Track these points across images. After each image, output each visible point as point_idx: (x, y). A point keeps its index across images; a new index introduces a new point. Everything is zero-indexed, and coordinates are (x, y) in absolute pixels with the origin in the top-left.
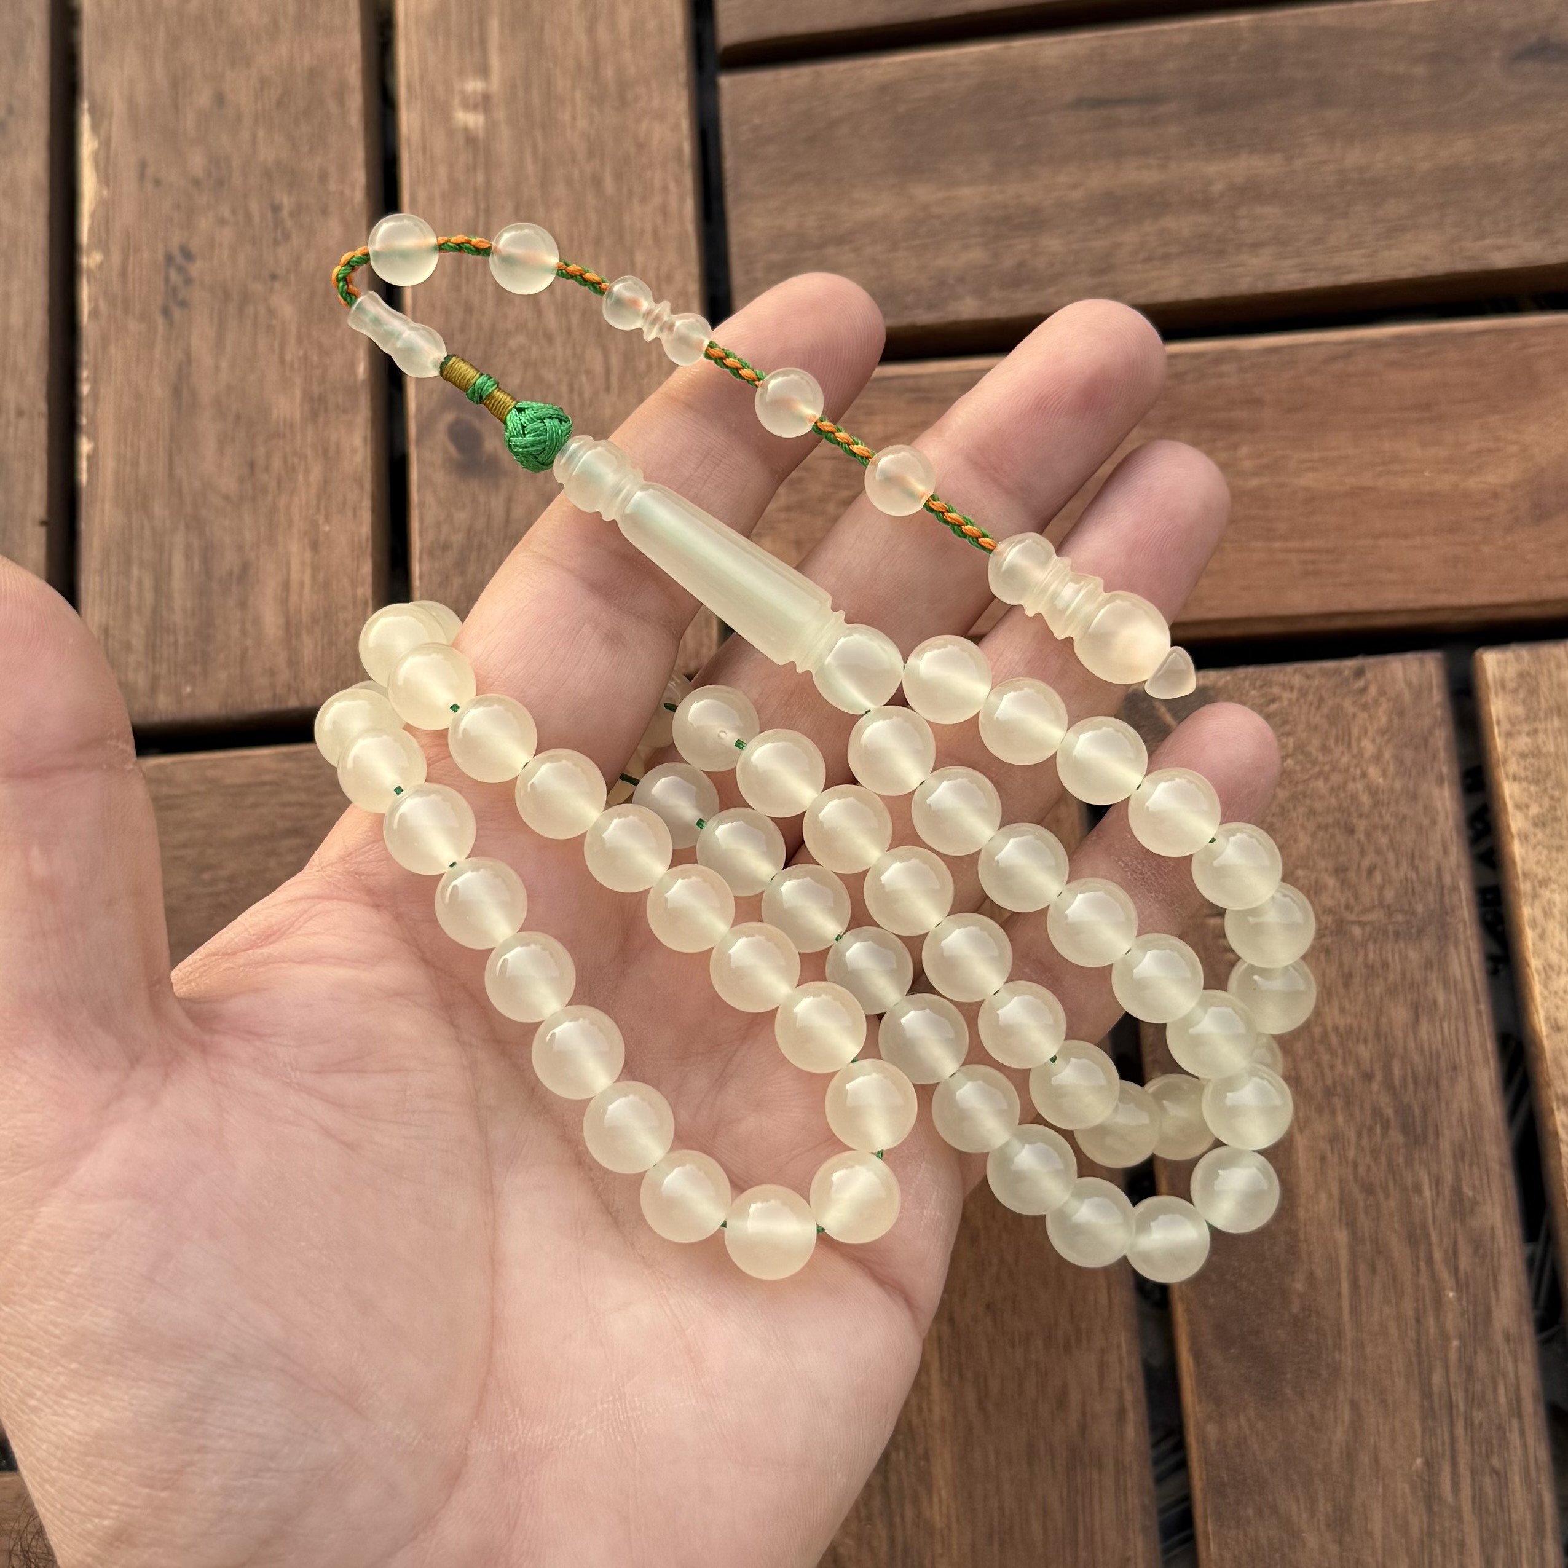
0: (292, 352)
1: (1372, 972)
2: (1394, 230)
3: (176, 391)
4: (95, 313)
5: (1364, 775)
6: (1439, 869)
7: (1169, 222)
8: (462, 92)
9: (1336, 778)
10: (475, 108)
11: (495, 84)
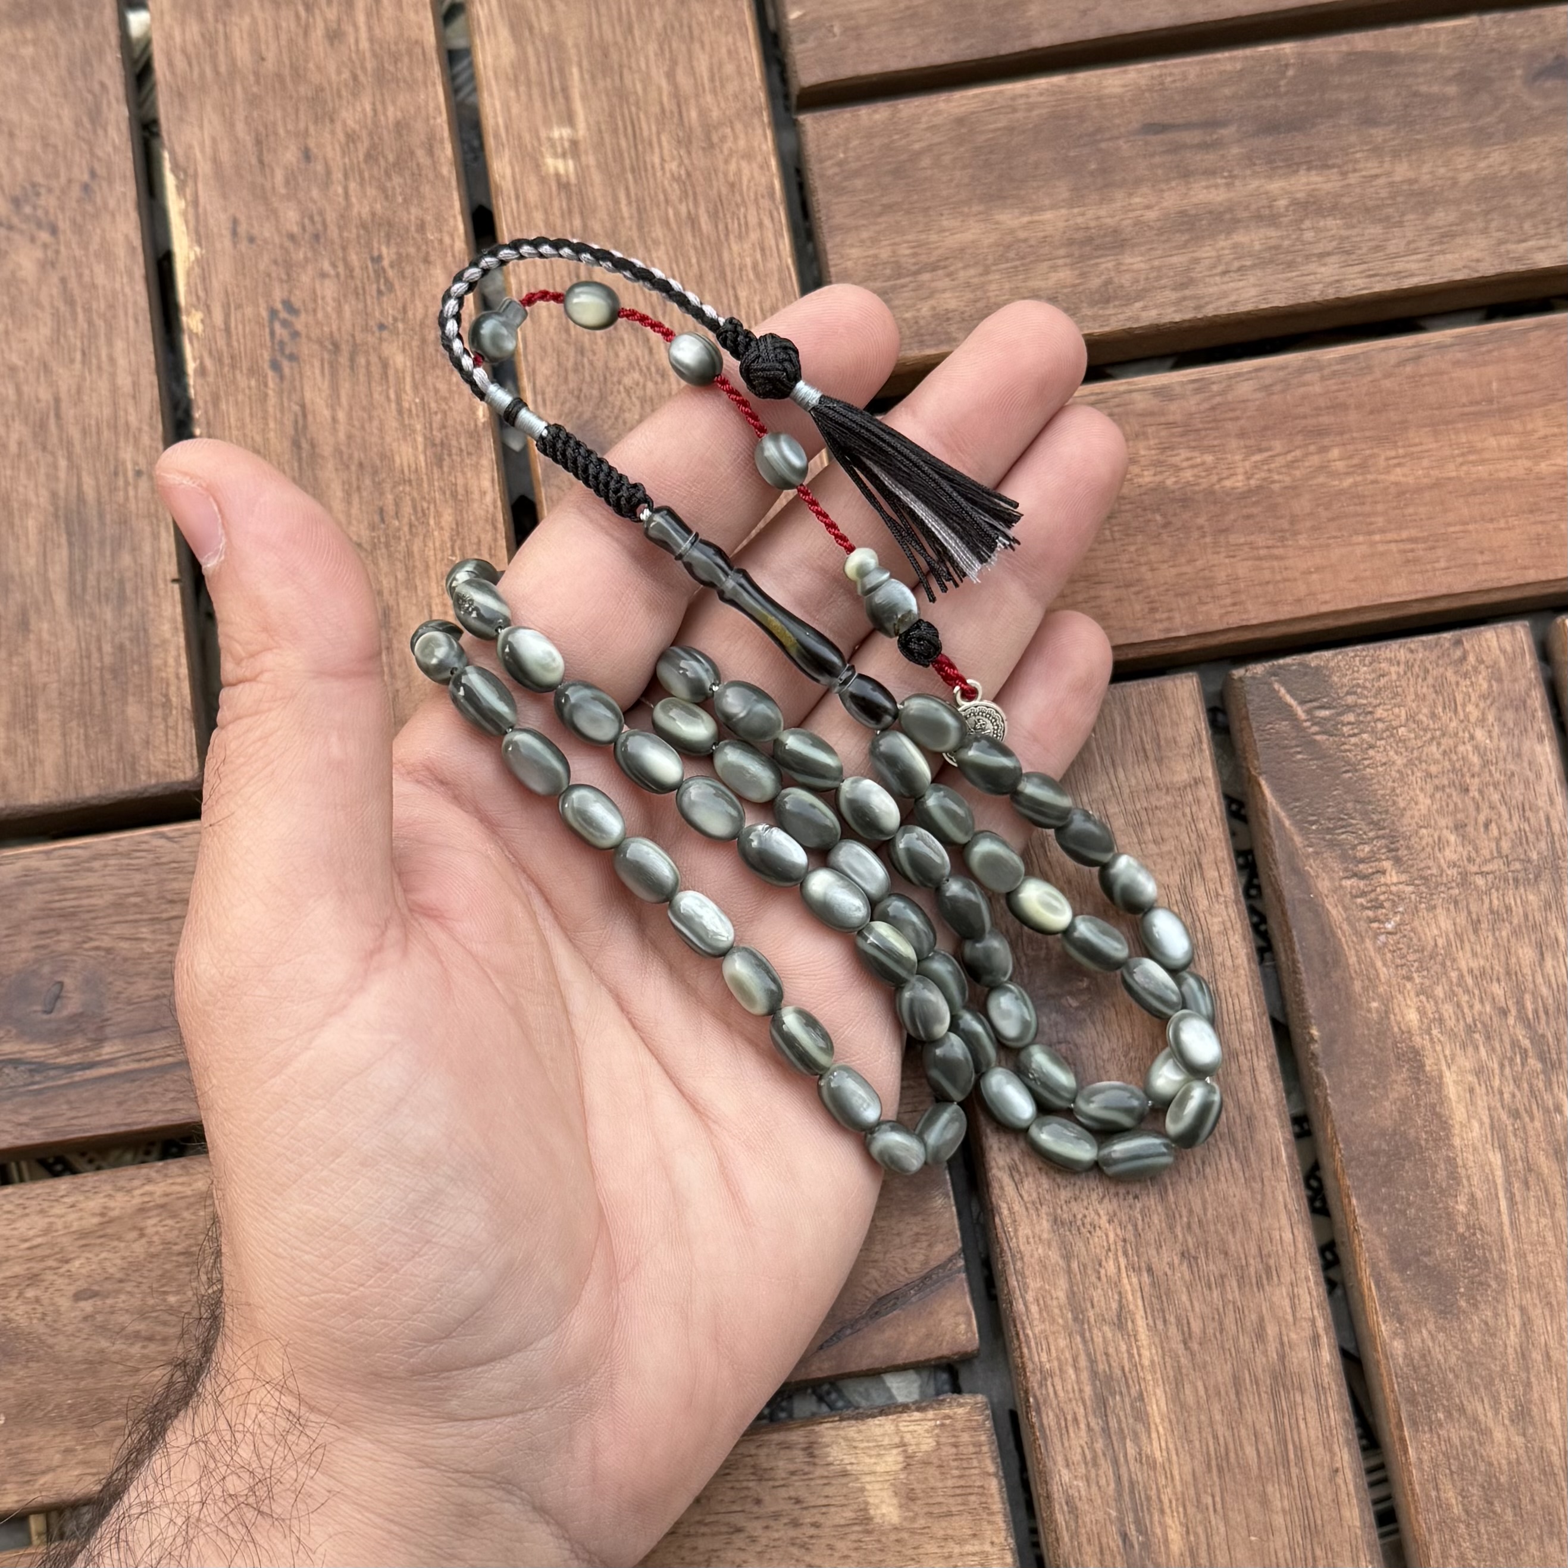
0: (409, 398)
1: (1497, 917)
2: (1447, 236)
3: (296, 445)
4: (202, 371)
5: (1472, 737)
6: (1548, 819)
7: (1240, 237)
8: (550, 139)
9: (1447, 742)
10: (564, 155)
11: (582, 131)
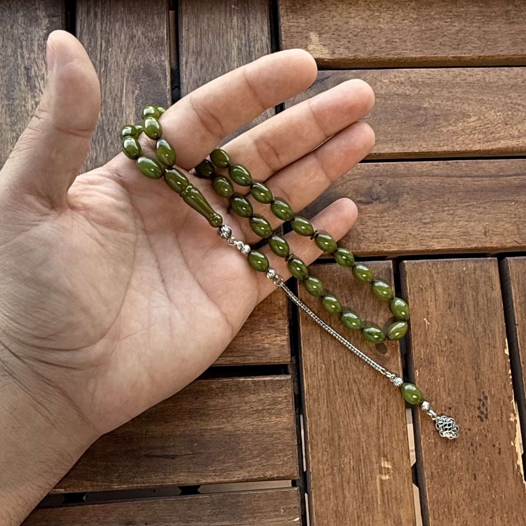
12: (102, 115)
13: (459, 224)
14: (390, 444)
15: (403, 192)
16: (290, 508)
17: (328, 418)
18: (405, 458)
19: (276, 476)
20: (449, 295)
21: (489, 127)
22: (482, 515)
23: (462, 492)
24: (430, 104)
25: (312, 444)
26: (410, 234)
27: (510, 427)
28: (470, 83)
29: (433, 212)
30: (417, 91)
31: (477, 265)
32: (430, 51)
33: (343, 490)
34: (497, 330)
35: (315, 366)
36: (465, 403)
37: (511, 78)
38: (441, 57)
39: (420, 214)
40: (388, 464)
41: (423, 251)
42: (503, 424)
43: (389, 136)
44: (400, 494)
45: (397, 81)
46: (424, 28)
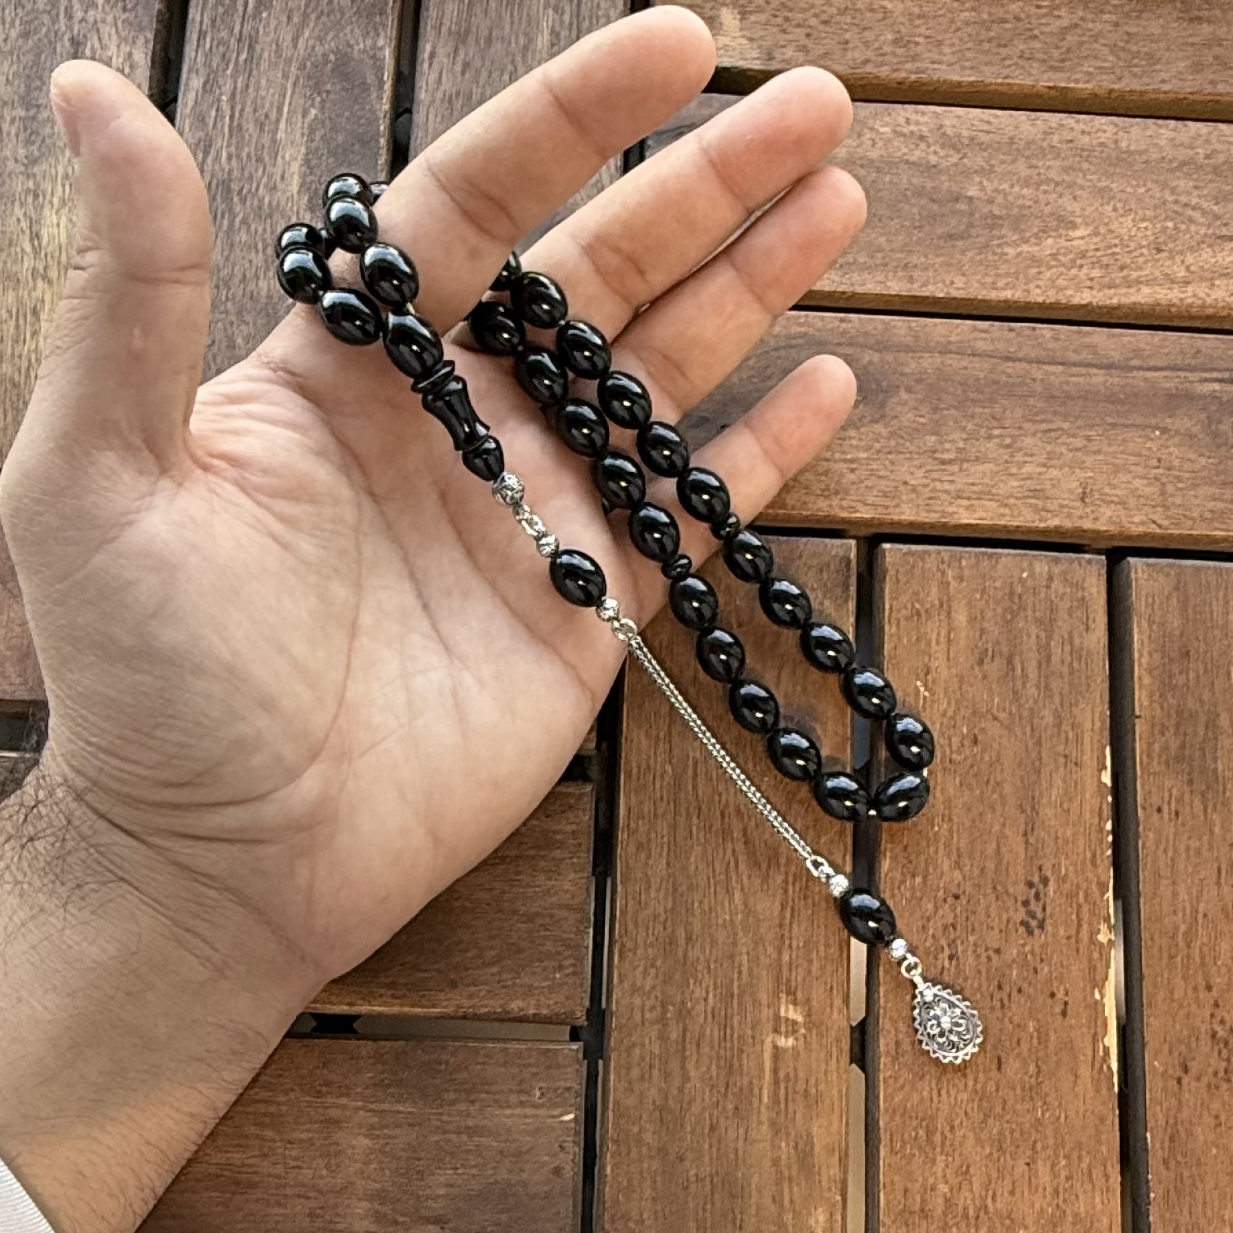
3: (1035, 811)
8: (796, 1039)
10: (787, 1019)
11: (769, 1040)
12: (230, 157)
13: (1024, 470)
14: (805, 965)
15: (898, 387)
16: (556, 1090)
17: (667, 889)
18: (838, 1001)
19: (532, 1011)
20: (983, 631)
21: (1117, 254)
22: (1008, 1156)
23: (965, 1096)
24: (983, 189)
25: (623, 945)
26: (905, 483)
27: (1096, 955)
28: (1083, 150)
29: (965, 436)
30: (954, 159)
31: (1057, 570)
32: (995, 69)
33: (684, 1058)
34: (1088, 725)
35: (648, 767)
36: (995, 888)
37: (1182, 145)
38: (1020, 85)
39: (933, 438)
40: (795, 1011)
41: (932, 526)
42: (1081, 946)
43: (879, 255)
44: (817, 1085)
45: (912, 132)
46: (985, 16)
